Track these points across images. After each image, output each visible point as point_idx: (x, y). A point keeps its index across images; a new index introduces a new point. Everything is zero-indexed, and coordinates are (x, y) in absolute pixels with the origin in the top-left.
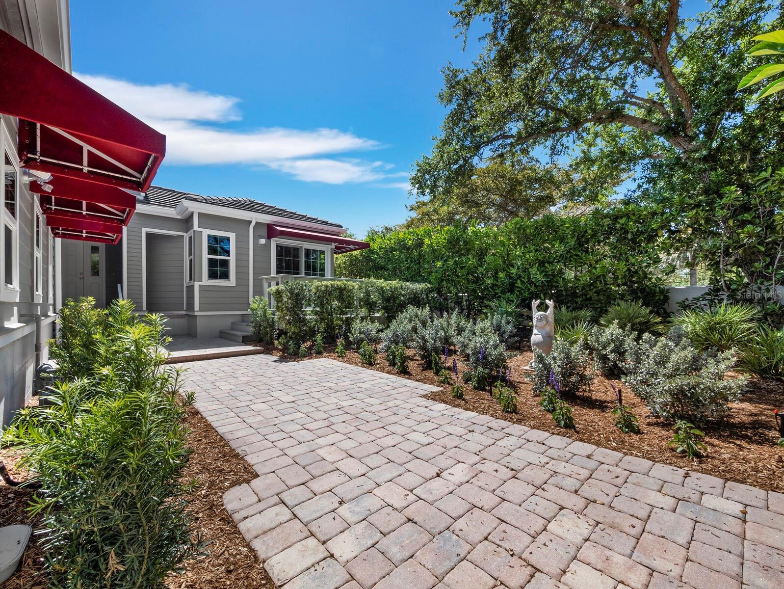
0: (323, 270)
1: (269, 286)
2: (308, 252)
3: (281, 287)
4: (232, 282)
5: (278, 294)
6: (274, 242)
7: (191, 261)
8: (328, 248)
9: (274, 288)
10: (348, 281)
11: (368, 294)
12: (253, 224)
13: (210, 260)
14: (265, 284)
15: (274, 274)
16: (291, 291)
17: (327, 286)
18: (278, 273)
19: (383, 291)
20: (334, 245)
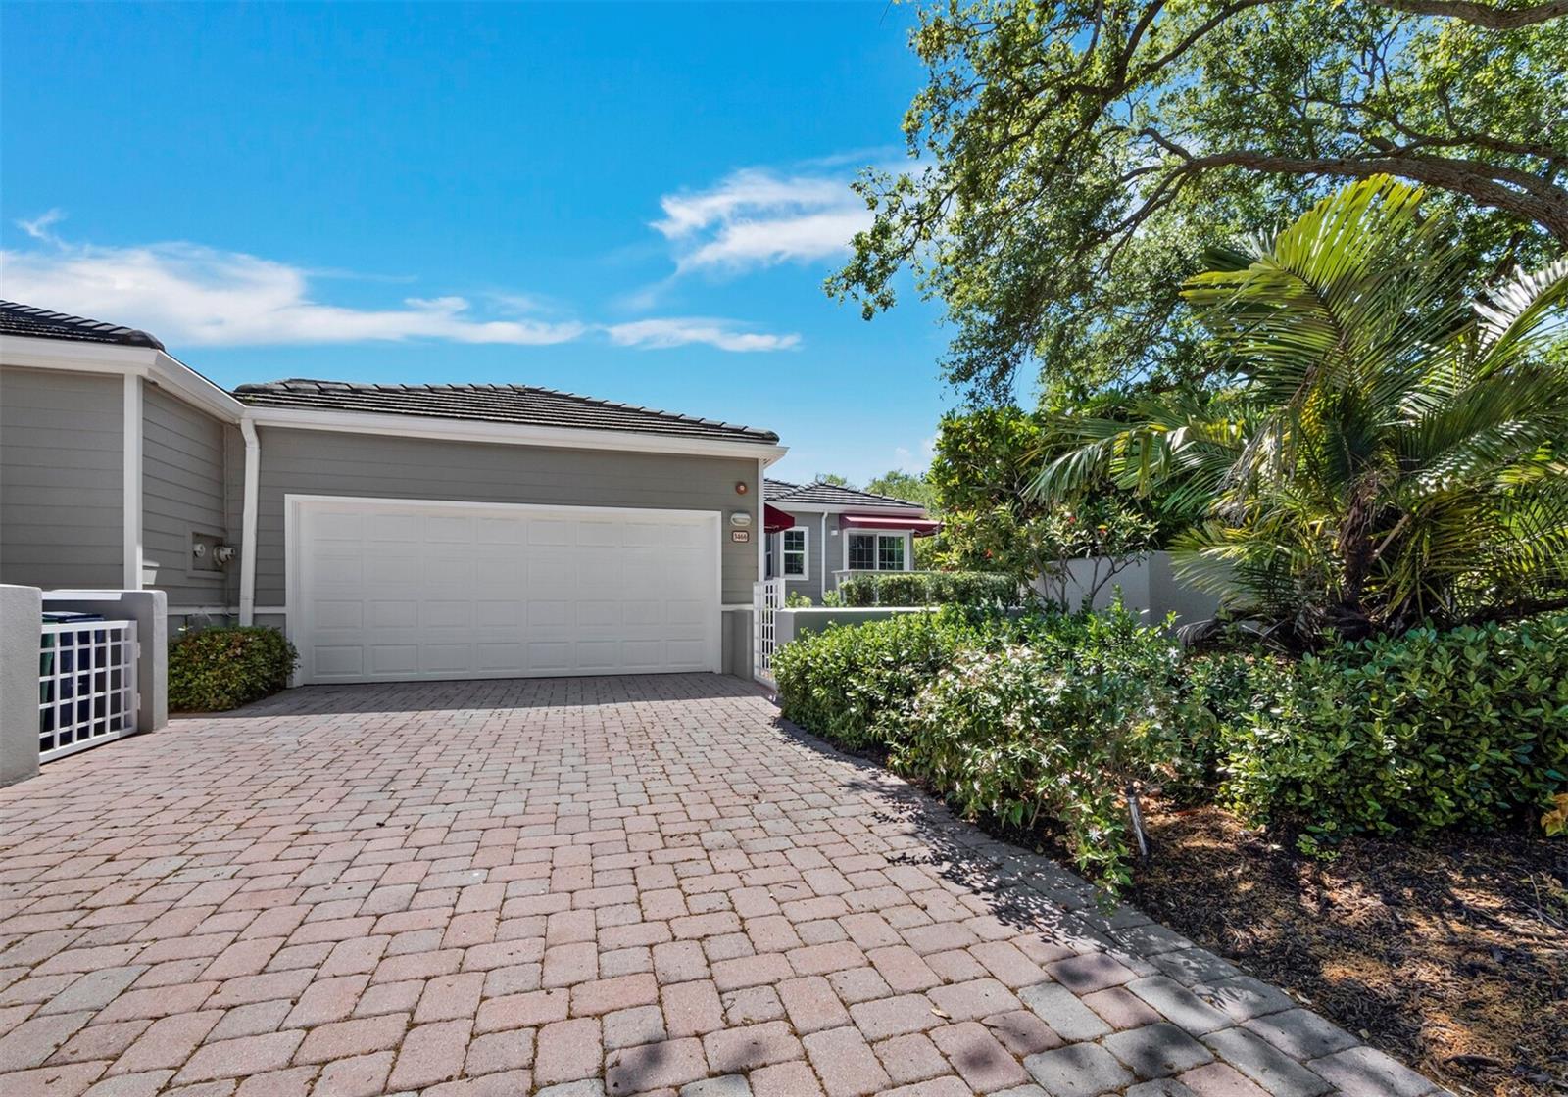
0: (901, 559)
1: (841, 580)
2: (883, 539)
3: (851, 582)
4: (805, 576)
5: (848, 588)
6: (846, 534)
7: (769, 557)
8: (905, 534)
9: (845, 583)
10: (916, 574)
11: (939, 587)
12: (826, 515)
13: (786, 555)
14: (838, 579)
15: (846, 568)
16: (860, 586)
17: (893, 580)
18: (851, 566)
19: (957, 584)
20: (913, 531)
